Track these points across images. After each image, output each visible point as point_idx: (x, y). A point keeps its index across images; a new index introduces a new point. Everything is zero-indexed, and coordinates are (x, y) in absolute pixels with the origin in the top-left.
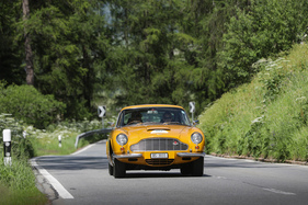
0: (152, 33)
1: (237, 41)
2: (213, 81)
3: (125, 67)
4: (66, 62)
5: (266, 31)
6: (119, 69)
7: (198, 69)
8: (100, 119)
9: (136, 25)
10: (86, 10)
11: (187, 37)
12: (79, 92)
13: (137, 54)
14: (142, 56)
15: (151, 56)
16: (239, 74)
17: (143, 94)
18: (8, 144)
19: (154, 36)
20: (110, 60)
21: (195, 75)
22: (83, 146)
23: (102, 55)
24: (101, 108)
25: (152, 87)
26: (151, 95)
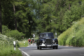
0: (45, 16)
1: (67, 17)
2: (61, 27)
3: (39, 25)
4: (25, 24)
5: (74, 15)
6: (38, 25)
7: (57, 25)
8: (33, 38)
9: (42, 14)
10: (29, 11)
11: (54, 17)
12: (28, 31)
13: (42, 21)
15: (45, 22)
16: (68, 25)
17: (44, 31)
18: (15, 45)
19: (46, 17)
21: (56, 26)
23: (34, 22)
24: (34, 35)
25: (46, 29)
26: (46, 31)
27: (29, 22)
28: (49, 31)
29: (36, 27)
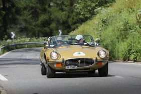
2: (71, 19)
3: (25, 12)
6: (22, 13)
8: (12, 39)
13: (31, 5)
14: (34, 5)
15: (38, 5)
16: (86, 15)
17: (35, 26)
20: (17, 8)
21: (62, 16)
22: (3, 53)
23: (13, 5)
24: (12, 33)
25: (39, 22)
26: (38, 26)
27: (4, 5)
28: (45, 27)
29: (18, 17)
